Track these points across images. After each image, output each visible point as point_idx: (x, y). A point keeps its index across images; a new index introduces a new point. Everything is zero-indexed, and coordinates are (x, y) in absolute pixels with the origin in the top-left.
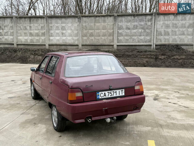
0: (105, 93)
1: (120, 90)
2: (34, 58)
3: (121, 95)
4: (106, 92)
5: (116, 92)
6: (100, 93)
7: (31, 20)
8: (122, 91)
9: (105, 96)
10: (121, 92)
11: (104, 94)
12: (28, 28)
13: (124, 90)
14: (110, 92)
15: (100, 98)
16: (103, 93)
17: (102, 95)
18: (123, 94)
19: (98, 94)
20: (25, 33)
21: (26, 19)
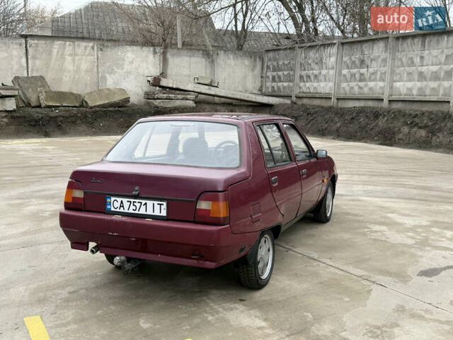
0: (122, 202)
1: (156, 203)
2: (409, 133)
3: (157, 213)
4: (125, 200)
5: (146, 204)
6: (113, 199)
7: (425, 42)
8: (161, 205)
9: (122, 208)
10: (157, 207)
11: (120, 202)
12: (417, 60)
13: (165, 204)
14: (132, 200)
15: (113, 209)
16: (119, 200)
17: (117, 205)
18: (164, 213)
19: (108, 200)
20: (409, 74)
21: (416, 40)
